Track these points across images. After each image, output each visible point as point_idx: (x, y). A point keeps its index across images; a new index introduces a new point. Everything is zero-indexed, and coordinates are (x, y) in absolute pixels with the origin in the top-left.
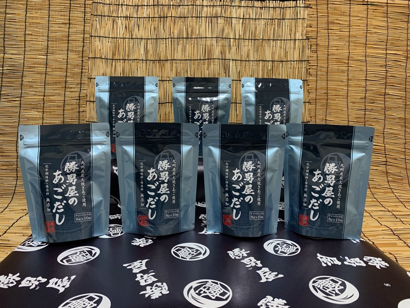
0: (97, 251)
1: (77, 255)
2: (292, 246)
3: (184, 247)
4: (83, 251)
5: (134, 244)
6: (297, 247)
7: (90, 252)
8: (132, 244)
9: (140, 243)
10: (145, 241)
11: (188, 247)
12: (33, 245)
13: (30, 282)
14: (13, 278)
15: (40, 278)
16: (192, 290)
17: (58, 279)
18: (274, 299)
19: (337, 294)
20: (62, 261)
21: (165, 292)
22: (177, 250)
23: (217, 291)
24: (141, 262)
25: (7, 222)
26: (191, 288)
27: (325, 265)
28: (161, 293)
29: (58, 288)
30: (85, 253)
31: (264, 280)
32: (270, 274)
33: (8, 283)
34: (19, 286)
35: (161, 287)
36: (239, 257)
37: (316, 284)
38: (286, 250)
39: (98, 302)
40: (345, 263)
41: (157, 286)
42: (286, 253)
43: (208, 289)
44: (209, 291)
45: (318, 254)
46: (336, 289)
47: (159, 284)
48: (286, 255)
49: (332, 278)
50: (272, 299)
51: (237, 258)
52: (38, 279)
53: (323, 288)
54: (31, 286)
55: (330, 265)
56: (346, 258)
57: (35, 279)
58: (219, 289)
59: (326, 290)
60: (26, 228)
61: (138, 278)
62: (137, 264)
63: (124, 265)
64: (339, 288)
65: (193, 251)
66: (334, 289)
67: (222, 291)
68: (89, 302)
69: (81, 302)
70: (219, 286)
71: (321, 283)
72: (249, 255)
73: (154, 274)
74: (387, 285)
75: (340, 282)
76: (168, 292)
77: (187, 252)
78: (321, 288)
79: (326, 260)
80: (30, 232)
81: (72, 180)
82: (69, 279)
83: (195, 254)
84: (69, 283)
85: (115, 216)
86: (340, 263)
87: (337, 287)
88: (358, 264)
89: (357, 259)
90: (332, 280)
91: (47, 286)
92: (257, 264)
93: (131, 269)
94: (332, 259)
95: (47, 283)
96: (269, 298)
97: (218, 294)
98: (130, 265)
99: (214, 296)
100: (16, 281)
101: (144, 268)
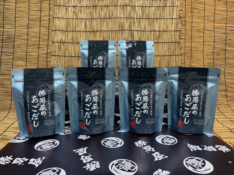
0: (57, 142)
1: (46, 144)
2: (172, 139)
3: (108, 140)
4: (50, 142)
5: (79, 138)
6: (175, 139)
7: (54, 143)
8: (78, 138)
9: (83, 137)
10: (86, 136)
11: (111, 140)
12: (20, 139)
13: (18, 161)
14: (9, 158)
15: (24, 158)
16: (114, 165)
17: (35, 159)
18: (163, 171)
19: (200, 168)
20: (37, 148)
21: (98, 167)
22: (105, 142)
23: (129, 166)
24: (84, 149)
25: (6, 125)
26: (113, 164)
27: (193, 150)
28: (95, 167)
29: (35, 164)
30: (51, 143)
31: (156, 159)
32: (160, 155)
33: (6, 162)
34: (12, 163)
35: (95, 164)
36: (141, 145)
37: (187, 162)
38: (169, 141)
39: (59, 173)
40: (204, 149)
41: (93, 163)
42: (169, 143)
43: (123, 165)
44: (124, 166)
45: (188, 144)
46: (200, 165)
47: (94, 162)
48: (169, 144)
49: (197, 158)
50: (162, 171)
51: (140, 146)
52: (23, 159)
53: (192, 164)
54: (19, 163)
55: (196, 150)
56: (205, 146)
57: (22, 159)
58: (130, 165)
59: (194, 165)
60: (16, 128)
61: (82, 158)
62: (81, 150)
63: (73, 151)
64: (201, 164)
65: (114, 142)
66: (198, 165)
67: (131, 166)
68: (53, 173)
69: (48, 173)
70: (130, 163)
71: (190, 161)
72: (147, 145)
73: (91, 156)
74: (230, 162)
75: (202, 161)
76: (100, 167)
77: (110, 142)
78: (191, 164)
79: (193, 148)
80: (19, 131)
81: (43, 101)
82: (41, 159)
83: (115, 144)
84: (41, 161)
85: (68, 121)
86: (201, 149)
87: (200, 164)
88: (212, 150)
89: (212, 147)
90: (197, 159)
91: (28, 163)
92: (152, 150)
93: (78, 153)
94: (196, 146)
95: (29, 161)
96: (160, 170)
97: (129, 168)
98: (77, 151)
99: (127, 169)
100: (10, 160)
101: (85, 152)
